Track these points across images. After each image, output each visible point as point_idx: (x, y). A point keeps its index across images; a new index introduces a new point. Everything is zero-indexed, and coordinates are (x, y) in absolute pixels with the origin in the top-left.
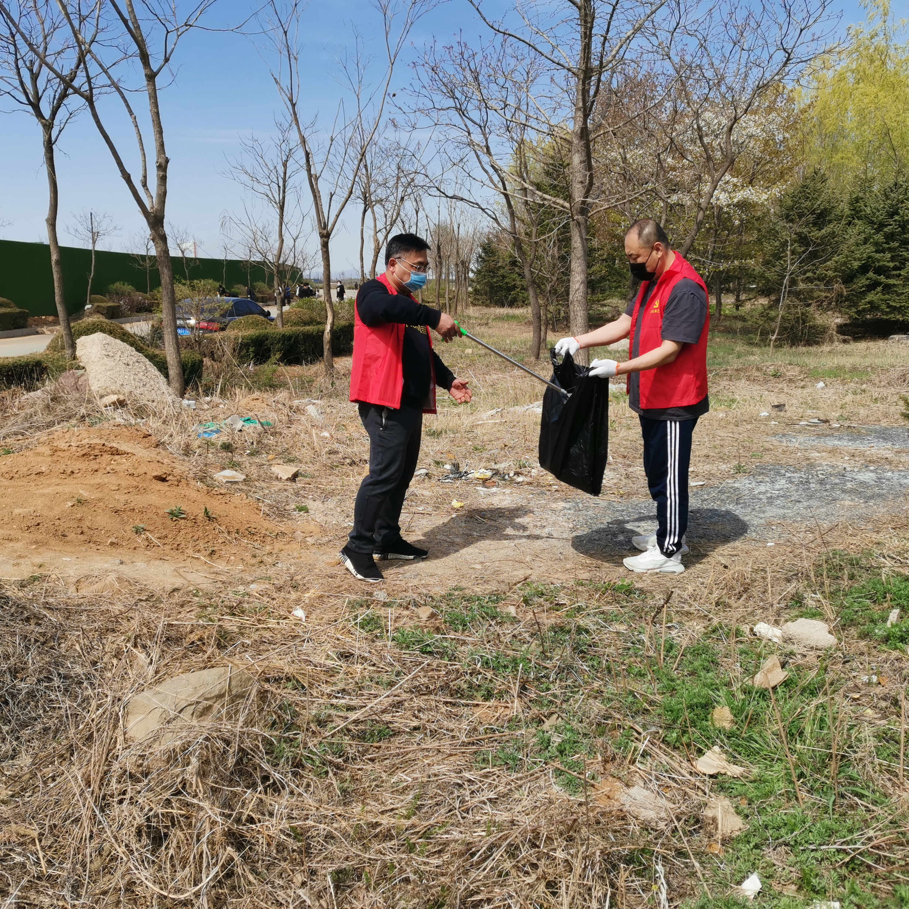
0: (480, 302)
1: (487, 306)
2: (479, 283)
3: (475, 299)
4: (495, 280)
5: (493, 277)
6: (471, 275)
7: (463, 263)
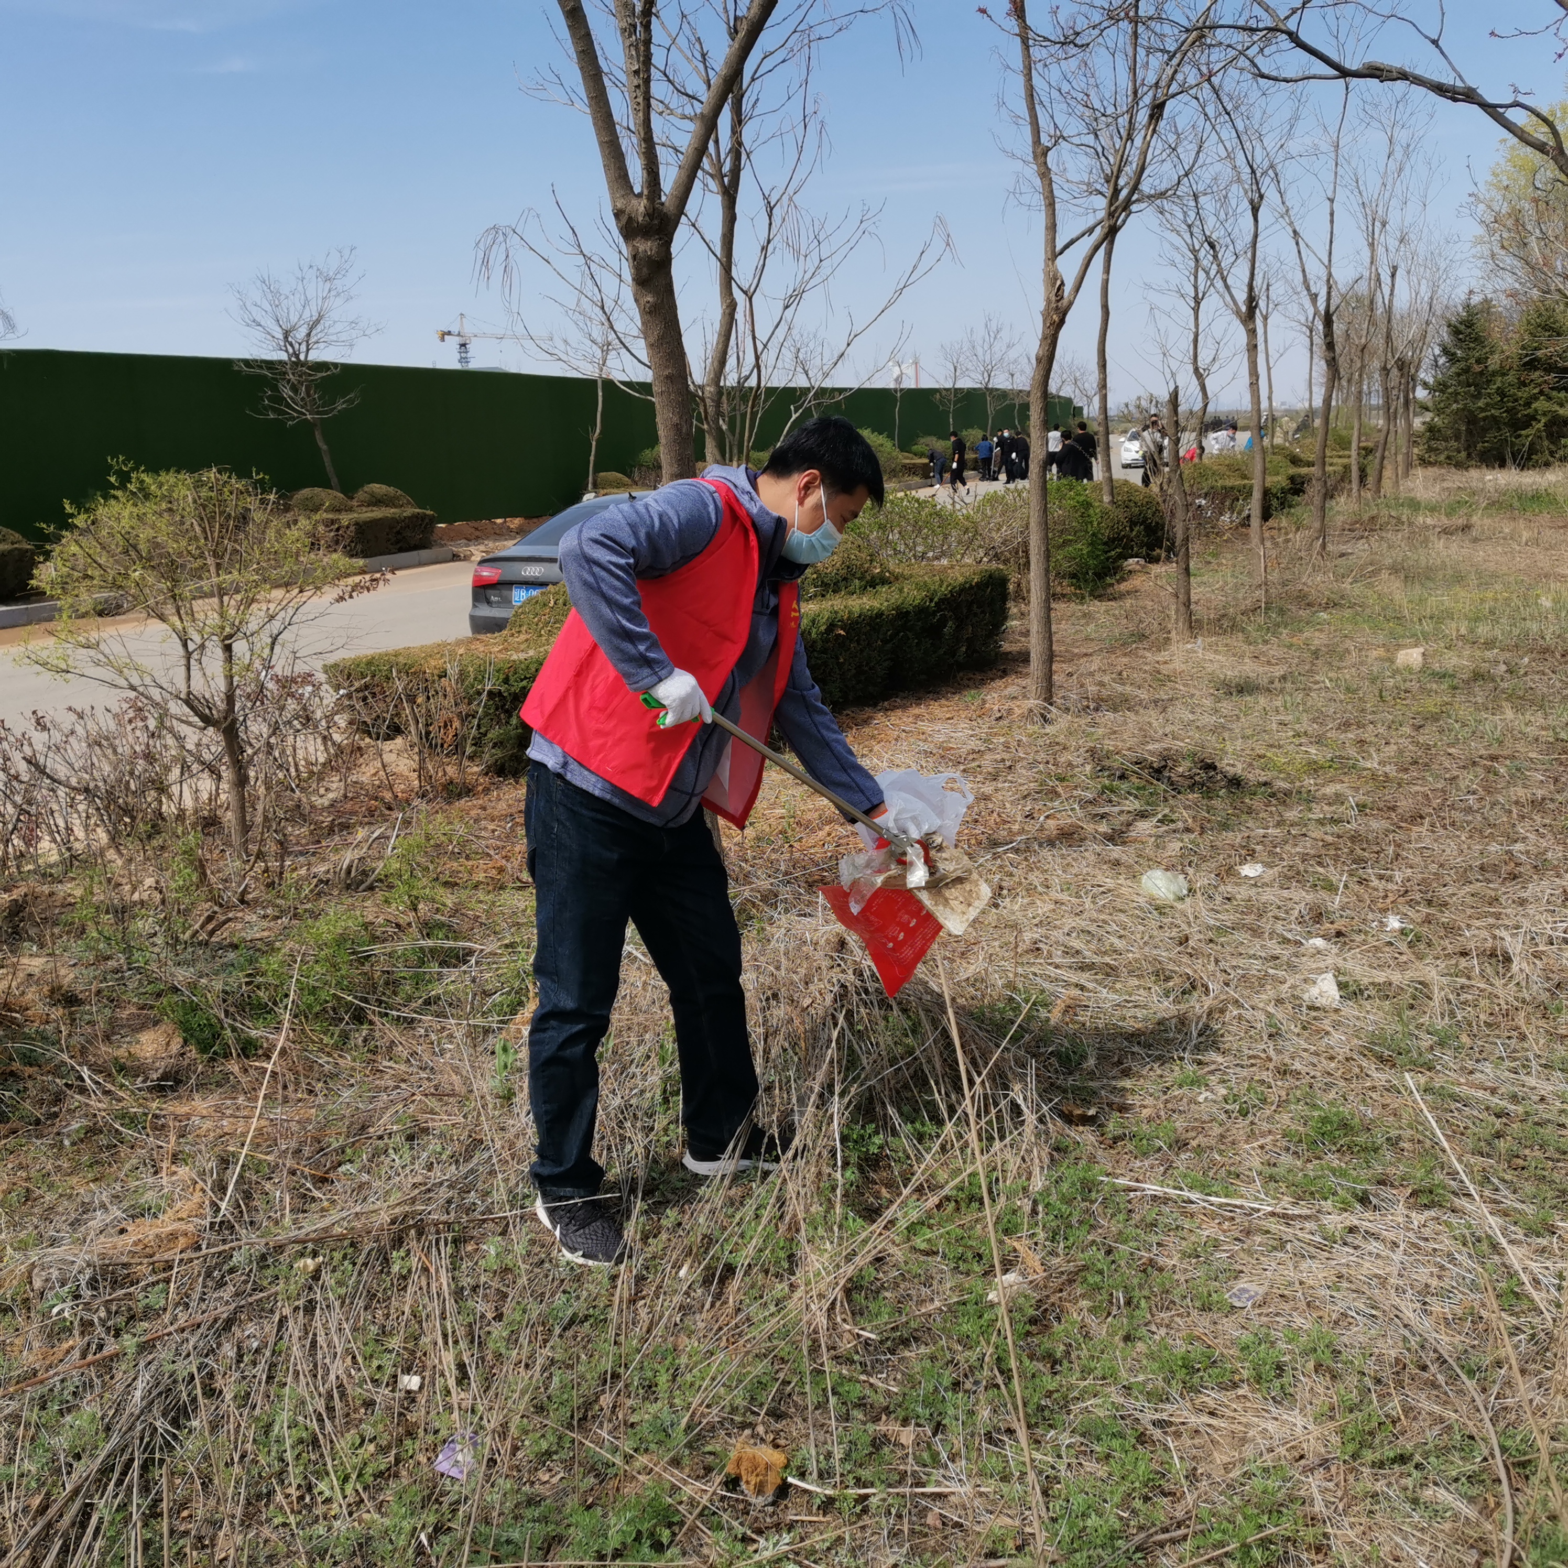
0: (1442, 458)
1: (1459, 465)
2: (1439, 412)
3: (1430, 449)
4: (1481, 404)
5: (1478, 396)
6: (1421, 394)
7: (1402, 365)
